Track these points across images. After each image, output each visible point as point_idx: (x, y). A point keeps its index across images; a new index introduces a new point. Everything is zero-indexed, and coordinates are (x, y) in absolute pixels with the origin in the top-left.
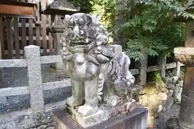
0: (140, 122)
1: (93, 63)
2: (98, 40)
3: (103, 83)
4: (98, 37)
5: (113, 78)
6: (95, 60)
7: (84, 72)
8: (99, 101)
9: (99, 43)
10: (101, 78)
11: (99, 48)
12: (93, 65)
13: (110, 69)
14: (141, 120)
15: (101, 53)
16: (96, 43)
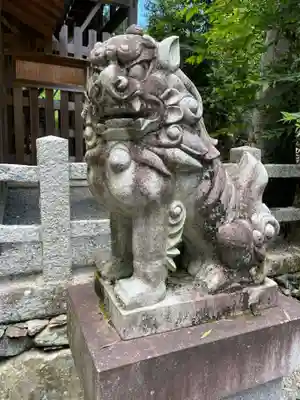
0: (289, 348)
1: (152, 168)
2: (173, 108)
3: (181, 226)
4: (172, 101)
5: (213, 216)
6: (159, 162)
7: (128, 190)
8: (170, 272)
9: (173, 118)
10: (177, 210)
11: (174, 130)
12: (154, 176)
13: (205, 190)
14: (290, 341)
15: (178, 146)
16: (163, 117)
